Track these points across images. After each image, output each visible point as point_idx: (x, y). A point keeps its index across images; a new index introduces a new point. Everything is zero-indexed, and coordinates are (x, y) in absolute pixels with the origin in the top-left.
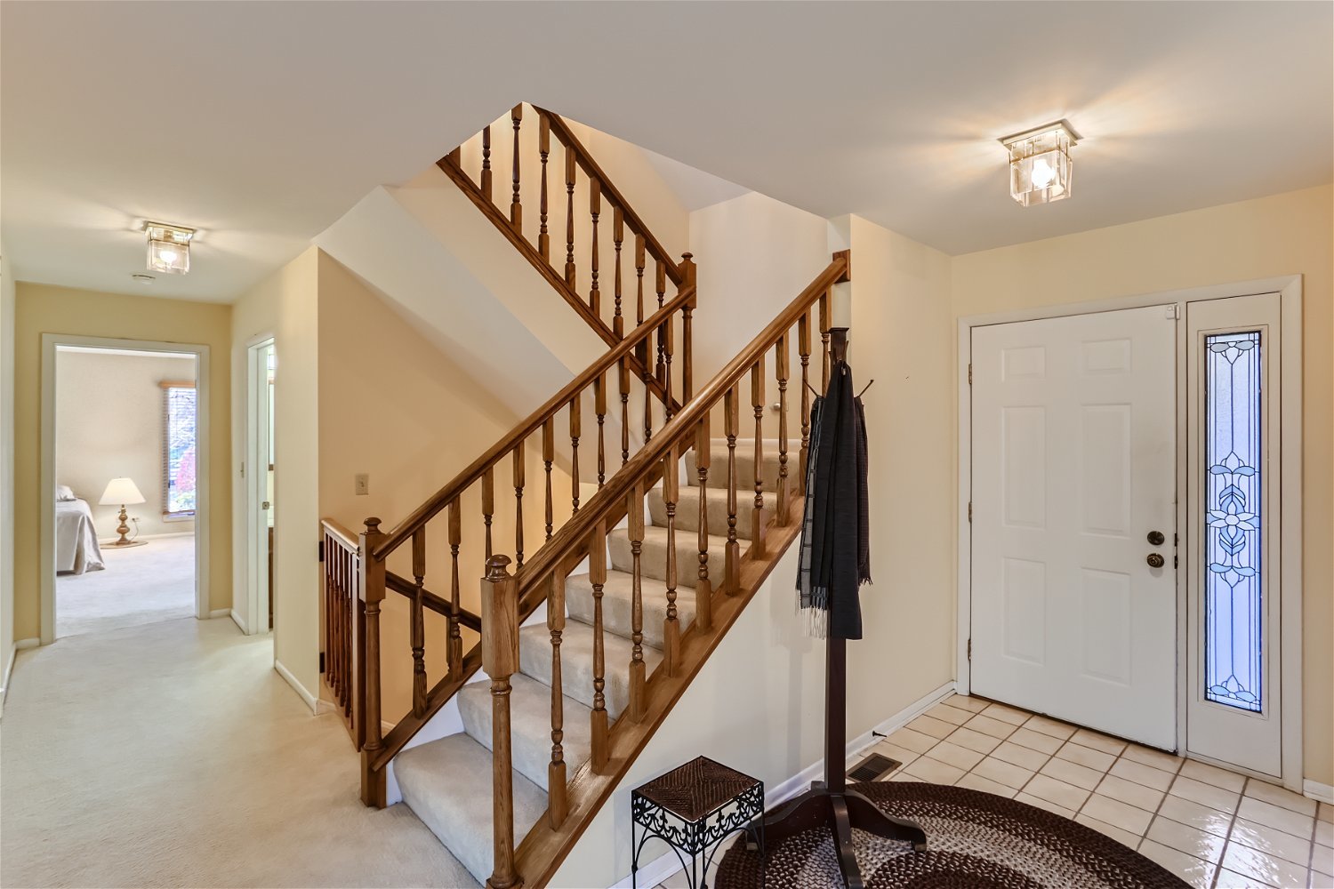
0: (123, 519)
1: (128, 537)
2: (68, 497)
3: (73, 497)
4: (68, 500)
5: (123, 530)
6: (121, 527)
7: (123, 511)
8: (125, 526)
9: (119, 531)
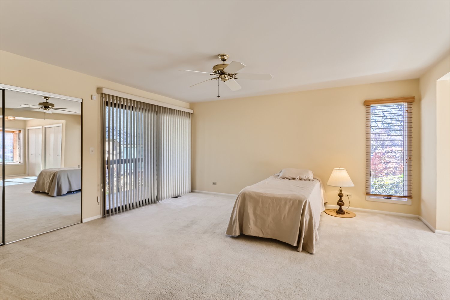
0: (341, 196)
1: (343, 208)
2: (310, 178)
3: (312, 178)
4: (309, 180)
5: (340, 203)
6: (339, 201)
7: (341, 191)
8: (342, 201)
9: (338, 204)
